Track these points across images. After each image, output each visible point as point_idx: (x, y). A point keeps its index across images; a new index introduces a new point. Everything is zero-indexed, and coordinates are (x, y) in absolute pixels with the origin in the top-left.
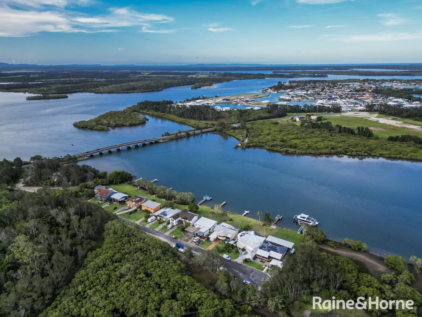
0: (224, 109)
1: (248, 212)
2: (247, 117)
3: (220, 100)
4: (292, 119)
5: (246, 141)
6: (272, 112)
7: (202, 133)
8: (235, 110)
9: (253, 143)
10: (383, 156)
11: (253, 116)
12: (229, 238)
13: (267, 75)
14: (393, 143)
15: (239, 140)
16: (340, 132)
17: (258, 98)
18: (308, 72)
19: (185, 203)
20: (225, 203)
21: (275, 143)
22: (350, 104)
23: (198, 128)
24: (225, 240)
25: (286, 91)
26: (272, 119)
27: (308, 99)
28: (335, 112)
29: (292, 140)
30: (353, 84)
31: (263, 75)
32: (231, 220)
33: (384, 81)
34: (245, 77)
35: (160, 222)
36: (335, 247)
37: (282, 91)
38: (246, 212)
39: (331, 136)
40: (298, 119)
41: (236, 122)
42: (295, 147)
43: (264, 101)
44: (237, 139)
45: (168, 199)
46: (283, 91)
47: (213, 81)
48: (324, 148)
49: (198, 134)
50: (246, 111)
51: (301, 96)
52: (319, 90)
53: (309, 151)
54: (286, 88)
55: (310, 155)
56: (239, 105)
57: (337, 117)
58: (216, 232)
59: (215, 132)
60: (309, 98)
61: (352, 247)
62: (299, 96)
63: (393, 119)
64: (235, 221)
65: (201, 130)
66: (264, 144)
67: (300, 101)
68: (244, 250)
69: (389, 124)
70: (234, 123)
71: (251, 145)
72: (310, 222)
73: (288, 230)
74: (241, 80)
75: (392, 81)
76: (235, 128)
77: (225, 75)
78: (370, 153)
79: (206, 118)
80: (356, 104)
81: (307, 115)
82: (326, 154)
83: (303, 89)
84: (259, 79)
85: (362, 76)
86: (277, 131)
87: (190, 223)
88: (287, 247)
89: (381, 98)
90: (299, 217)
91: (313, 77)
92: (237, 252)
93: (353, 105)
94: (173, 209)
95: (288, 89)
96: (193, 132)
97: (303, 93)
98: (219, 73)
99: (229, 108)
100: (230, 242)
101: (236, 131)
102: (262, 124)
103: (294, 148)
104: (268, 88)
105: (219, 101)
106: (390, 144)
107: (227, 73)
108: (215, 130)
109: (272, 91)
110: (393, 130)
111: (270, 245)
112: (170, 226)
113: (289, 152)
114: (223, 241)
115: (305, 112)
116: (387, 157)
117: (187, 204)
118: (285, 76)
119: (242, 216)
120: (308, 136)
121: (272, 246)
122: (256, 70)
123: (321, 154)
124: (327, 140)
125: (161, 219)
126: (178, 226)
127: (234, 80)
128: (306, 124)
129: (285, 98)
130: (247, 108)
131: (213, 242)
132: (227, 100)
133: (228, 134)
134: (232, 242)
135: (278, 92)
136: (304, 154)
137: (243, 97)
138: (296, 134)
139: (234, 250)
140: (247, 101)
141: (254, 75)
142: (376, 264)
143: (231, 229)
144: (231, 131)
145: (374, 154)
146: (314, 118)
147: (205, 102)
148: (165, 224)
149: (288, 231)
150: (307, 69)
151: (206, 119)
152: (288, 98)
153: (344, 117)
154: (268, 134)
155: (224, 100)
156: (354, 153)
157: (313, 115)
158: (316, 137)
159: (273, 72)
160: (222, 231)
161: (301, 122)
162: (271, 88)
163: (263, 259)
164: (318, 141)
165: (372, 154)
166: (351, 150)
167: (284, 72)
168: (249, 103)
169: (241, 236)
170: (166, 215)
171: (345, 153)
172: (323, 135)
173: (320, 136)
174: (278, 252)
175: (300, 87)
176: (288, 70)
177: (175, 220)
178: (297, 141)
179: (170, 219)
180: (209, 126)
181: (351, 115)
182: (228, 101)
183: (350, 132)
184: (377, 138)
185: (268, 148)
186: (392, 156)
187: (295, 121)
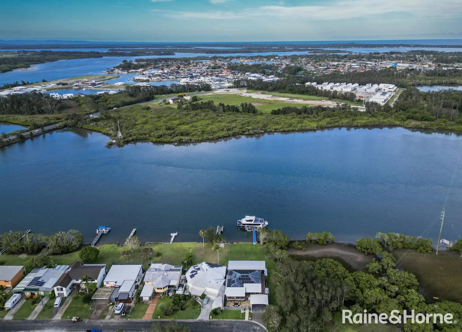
0: (65, 96)
1: (176, 234)
2: (106, 104)
3: (52, 85)
4: (164, 101)
5: (120, 135)
6: (134, 95)
7: (44, 133)
8: (83, 96)
9: (131, 136)
10: (278, 130)
11: (112, 102)
12: (173, 286)
13: (103, 53)
14: (278, 117)
15: (108, 134)
16: (224, 111)
17: (106, 80)
18: (153, 50)
19: (68, 249)
20: (136, 231)
21: (161, 132)
22: (215, 82)
23: (36, 127)
24: (169, 291)
25: (137, 71)
26: (140, 104)
27: (168, 78)
28: (206, 91)
29: (179, 127)
30: (205, 62)
31: (98, 53)
32: (159, 255)
33: (232, 58)
34: (74, 56)
35: (34, 300)
36: (304, 249)
37: (132, 71)
38: (173, 235)
39: (218, 115)
40: (171, 101)
41: (91, 111)
42: (188, 134)
43: (117, 83)
44: (104, 134)
45: (30, 252)
46: (134, 71)
47: (29, 61)
48: (219, 131)
49: (38, 135)
50: (99, 97)
51: (160, 76)
52: (174, 68)
53: (206, 136)
54: (136, 67)
55: (207, 141)
56: (84, 89)
57: (209, 95)
58: (150, 283)
59: (66, 129)
60: (170, 77)
61: (320, 242)
62: (157, 75)
63: (262, 93)
64: (164, 254)
65: (43, 129)
66: (147, 135)
67: (160, 81)
68: (203, 296)
69: (262, 99)
70: (91, 113)
71: (131, 138)
72: (260, 225)
73: (241, 243)
74: (70, 59)
75: (238, 58)
76: (94, 120)
77: (43, 53)
78: (265, 129)
79: (42, 110)
80: (221, 81)
81: (179, 96)
82: (224, 137)
83: (157, 68)
84: (94, 58)
85: (208, 53)
86: (154, 117)
87: (95, 284)
88: (259, 271)
89: (239, 74)
90: (244, 221)
91: (159, 55)
92: (196, 303)
93: (218, 83)
94: (50, 267)
95: (139, 68)
96: (29, 133)
97: (159, 72)
98: (33, 51)
99: (72, 95)
100: (177, 292)
101: (99, 123)
102: (131, 111)
103: (186, 136)
104: (114, 67)
105: (50, 86)
106: (277, 118)
107: (46, 52)
108: (65, 126)
109: (120, 72)
110: (269, 104)
111: (239, 275)
112: (58, 301)
113: (184, 141)
114: (164, 294)
115: (174, 93)
116: (282, 131)
117: (71, 250)
118: (128, 55)
119: (171, 243)
120: (194, 119)
121: (242, 276)
122: (86, 48)
123: (219, 138)
124: (217, 121)
125: (33, 294)
126: (74, 295)
127: (60, 59)
128: (184, 106)
129: (141, 78)
130: (98, 93)
131: (150, 302)
132: (64, 84)
133: (88, 129)
134: (180, 292)
135: (128, 72)
136: (201, 140)
137: (86, 80)
138: (180, 119)
139: (188, 303)
140: (93, 85)
141: (86, 53)
142: (351, 254)
143: (171, 270)
144: (92, 124)
145: (270, 130)
146: (188, 98)
147: (30, 89)
148: (45, 301)
149: (241, 245)
150: (150, 47)
151: (41, 112)
152: (145, 78)
153: (217, 95)
154: (146, 123)
155: (58, 84)
156: (251, 132)
157: (185, 95)
158: (203, 119)
159: (109, 50)
160: (160, 279)
161: (178, 105)
162: (117, 68)
163: (237, 301)
164: (208, 124)
165: (268, 130)
166: (247, 129)
167: (123, 50)
168: (97, 86)
169: (192, 276)
170: (42, 283)
171: (243, 133)
172: (209, 116)
173: (207, 118)
174: (253, 282)
175: (152, 66)
176: (127, 48)
177: (66, 287)
178: (185, 127)
179: (55, 289)
180: (52, 121)
181: (223, 93)
182: (66, 86)
183: (235, 109)
184: (261, 114)
185: (154, 140)
186: (286, 129)
187: (169, 103)
